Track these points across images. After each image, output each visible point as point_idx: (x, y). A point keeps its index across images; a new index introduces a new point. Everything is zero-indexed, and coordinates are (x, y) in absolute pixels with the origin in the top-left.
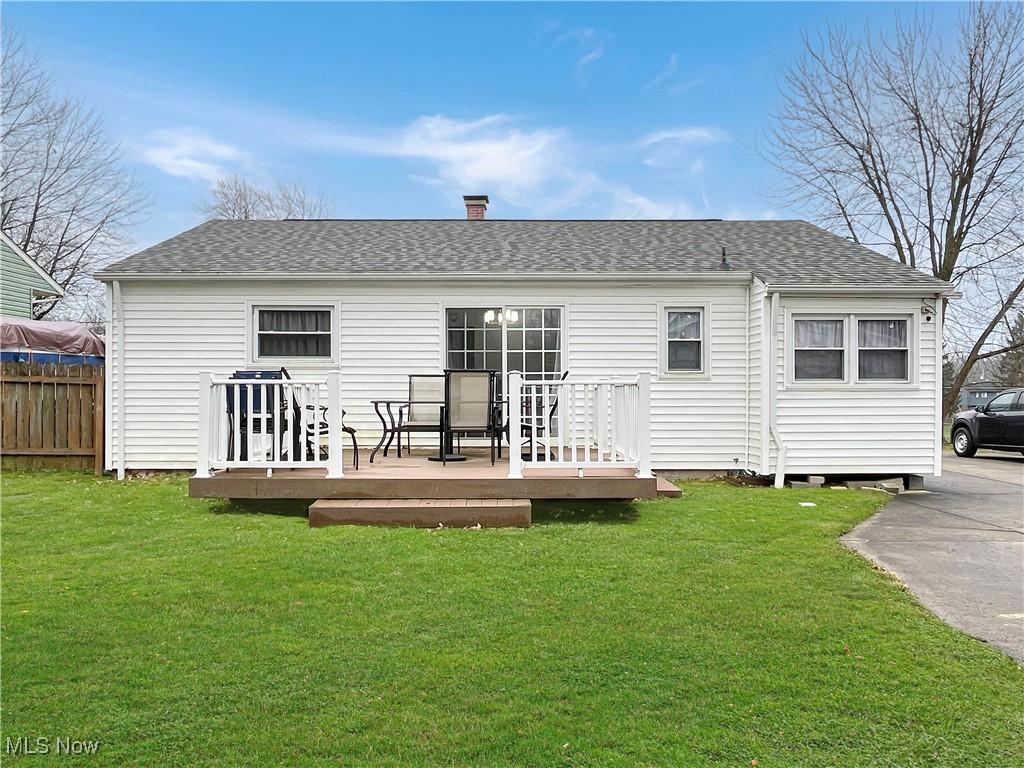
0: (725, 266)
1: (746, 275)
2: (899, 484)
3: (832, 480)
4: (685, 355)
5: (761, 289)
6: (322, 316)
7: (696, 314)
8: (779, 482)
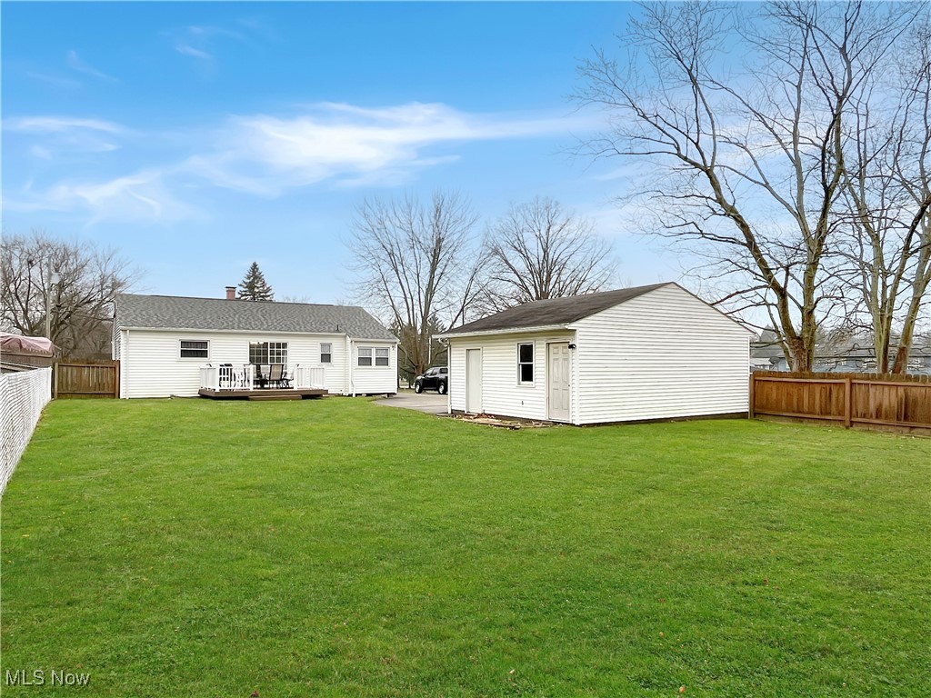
0: (338, 331)
1: (345, 334)
2: (386, 396)
3: (368, 395)
4: (326, 358)
5: (349, 339)
6: (205, 344)
7: (329, 345)
8: (354, 396)
